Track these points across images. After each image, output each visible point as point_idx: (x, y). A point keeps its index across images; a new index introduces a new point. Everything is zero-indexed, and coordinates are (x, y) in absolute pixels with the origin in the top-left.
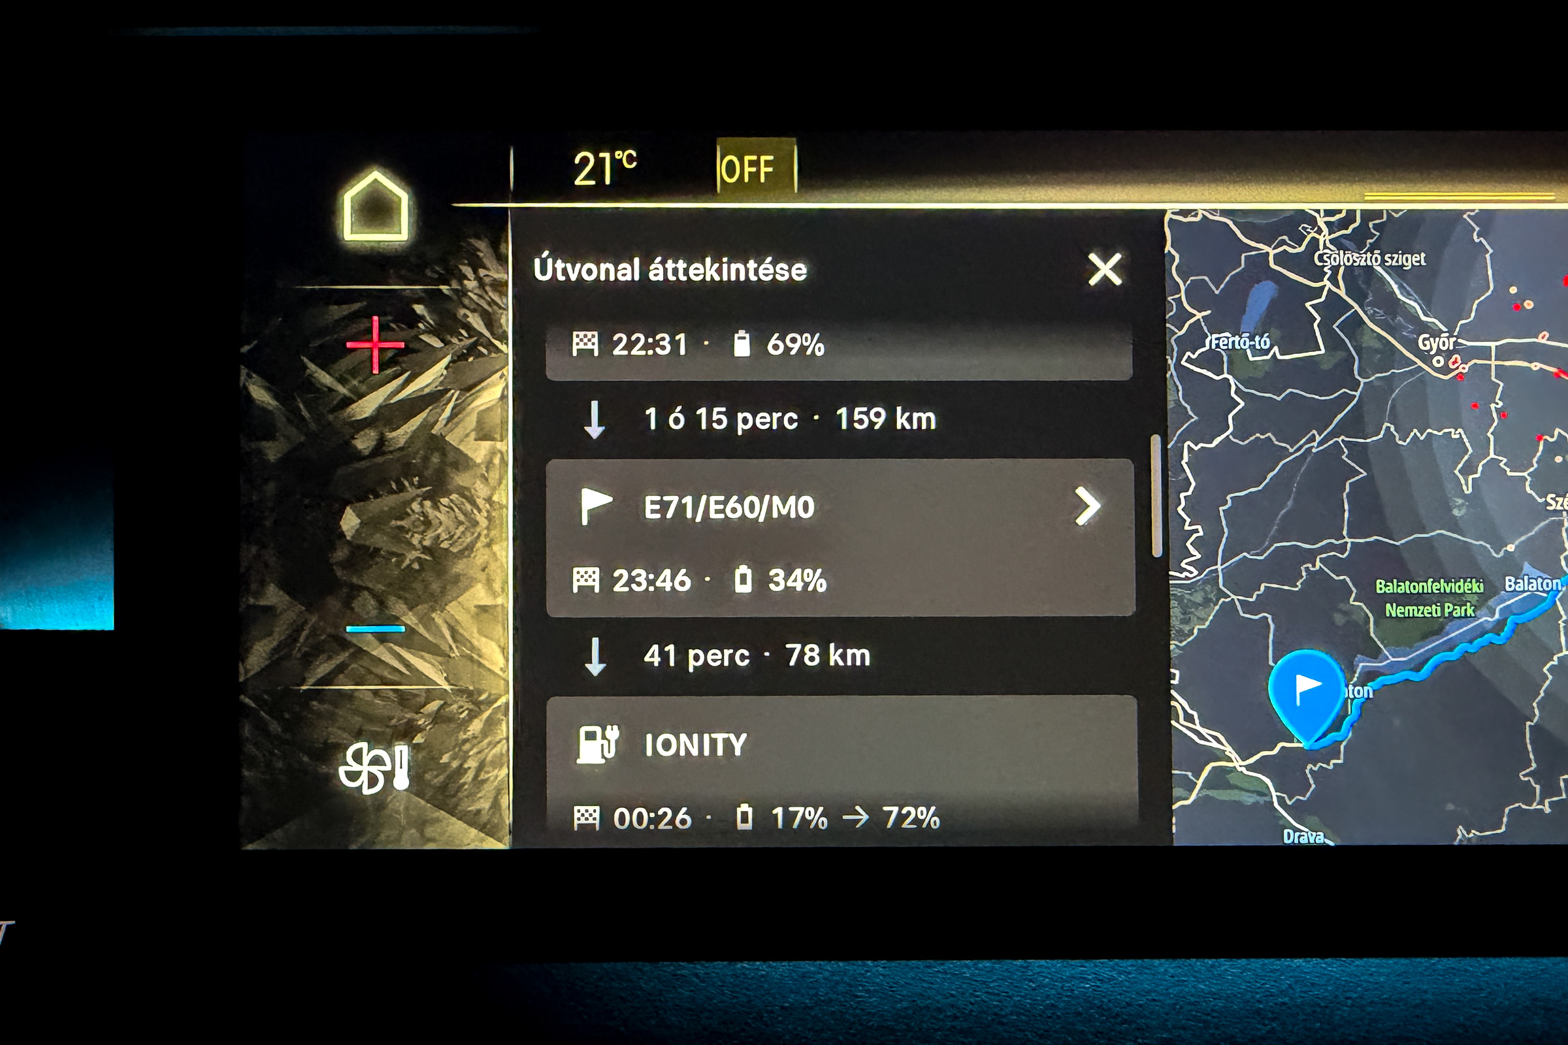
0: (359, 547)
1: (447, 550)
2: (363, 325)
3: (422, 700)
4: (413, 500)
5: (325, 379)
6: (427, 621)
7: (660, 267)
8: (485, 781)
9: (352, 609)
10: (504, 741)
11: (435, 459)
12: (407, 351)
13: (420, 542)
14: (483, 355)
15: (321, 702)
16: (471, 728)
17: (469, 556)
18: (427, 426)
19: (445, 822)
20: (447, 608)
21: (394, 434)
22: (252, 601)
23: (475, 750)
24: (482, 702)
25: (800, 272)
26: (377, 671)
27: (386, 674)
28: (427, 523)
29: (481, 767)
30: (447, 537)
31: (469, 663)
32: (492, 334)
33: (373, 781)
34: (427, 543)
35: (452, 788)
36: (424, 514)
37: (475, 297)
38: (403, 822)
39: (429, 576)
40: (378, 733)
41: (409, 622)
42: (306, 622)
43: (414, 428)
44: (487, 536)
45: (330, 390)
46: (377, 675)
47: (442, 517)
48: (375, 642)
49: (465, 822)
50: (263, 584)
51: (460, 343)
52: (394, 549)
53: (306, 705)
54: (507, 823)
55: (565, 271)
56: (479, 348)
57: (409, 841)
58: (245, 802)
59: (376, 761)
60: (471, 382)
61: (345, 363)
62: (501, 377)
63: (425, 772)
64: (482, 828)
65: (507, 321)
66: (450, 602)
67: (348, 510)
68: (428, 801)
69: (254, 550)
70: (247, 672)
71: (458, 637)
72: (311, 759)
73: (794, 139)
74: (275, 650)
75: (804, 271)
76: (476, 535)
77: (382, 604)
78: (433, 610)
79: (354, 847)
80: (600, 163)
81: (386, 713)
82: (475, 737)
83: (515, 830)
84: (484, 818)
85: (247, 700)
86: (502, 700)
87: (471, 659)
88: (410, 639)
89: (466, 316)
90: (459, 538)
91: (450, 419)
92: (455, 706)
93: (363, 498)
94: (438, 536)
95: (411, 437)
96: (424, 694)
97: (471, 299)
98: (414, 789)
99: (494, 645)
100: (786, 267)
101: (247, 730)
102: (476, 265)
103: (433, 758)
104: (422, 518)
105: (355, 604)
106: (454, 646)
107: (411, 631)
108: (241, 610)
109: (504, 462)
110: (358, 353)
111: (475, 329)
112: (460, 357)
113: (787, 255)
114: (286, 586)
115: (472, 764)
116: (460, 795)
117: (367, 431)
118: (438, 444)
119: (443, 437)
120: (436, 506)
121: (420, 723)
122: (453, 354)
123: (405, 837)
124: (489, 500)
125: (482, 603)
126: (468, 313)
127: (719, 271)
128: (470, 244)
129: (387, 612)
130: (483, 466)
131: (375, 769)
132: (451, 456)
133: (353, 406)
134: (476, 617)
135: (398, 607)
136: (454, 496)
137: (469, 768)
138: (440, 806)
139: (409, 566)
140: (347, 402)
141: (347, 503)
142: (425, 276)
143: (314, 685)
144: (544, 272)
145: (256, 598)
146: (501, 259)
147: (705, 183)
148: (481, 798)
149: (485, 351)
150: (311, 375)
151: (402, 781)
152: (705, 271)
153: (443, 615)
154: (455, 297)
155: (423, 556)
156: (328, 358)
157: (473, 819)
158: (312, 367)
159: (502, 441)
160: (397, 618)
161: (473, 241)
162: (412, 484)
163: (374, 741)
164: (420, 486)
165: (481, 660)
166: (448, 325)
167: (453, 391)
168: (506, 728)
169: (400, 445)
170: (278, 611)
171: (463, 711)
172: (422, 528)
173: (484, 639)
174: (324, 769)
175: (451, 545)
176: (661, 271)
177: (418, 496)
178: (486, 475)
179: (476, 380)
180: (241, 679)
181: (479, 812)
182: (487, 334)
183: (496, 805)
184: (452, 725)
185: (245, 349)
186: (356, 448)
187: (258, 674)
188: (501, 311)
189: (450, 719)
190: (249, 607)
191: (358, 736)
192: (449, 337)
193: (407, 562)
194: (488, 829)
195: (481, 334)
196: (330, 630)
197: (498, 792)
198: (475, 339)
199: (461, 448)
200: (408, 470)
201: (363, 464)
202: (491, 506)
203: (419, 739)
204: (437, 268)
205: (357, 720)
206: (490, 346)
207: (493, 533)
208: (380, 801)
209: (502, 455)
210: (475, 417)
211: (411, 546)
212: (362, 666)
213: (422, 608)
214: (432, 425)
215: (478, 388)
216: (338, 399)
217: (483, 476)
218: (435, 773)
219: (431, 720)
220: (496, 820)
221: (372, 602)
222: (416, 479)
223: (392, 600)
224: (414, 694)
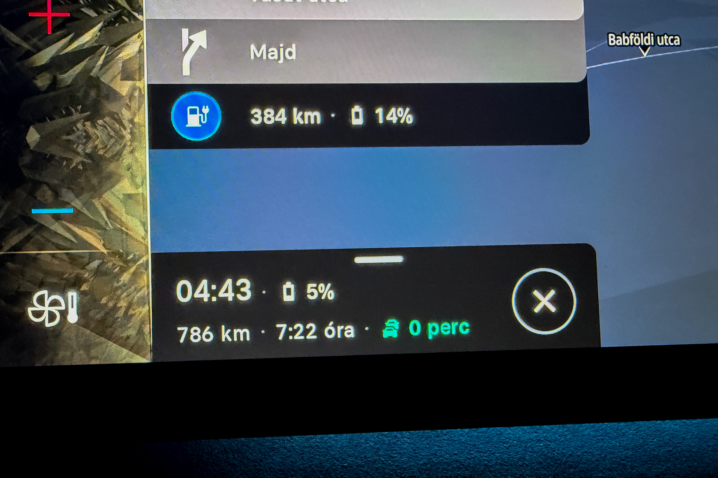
0: (39, 154)
1: (101, 156)
2: (40, 1)
3: (86, 260)
4: (78, 121)
5: (14, 38)
6: (88, 205)
8: (132, 316)
9: (35, 198)
10: (146, 288)
11: (93, 93)
12: (71, 19)
13: (84, 150)
14: (125, 22)
15: (14, 262)
16: (122, 279)
17: (118, 160)
18: (87, 71)
19: (104, 345)
20: (104, 196)
21: (64, 76)
24: (129, 261)
26: (54, 240)
27: (61, 243)
28: (88, 137)
29: (130, 306)
30: (103, 146)
31: (120, 234)
32: (131, 7)
33: (52, 317)
34: (88, 151)
35: (109, 321)
36: (85, 131)
38: (75, 345)
39: (89, 173)
40: (56, 284)
41: (77, 206)
42: (2, 207)
43: (78, 71)
44: (131, 145)
45: (17, 45)
46: (53, 243)
47: (98, 133)
48: (53, 220)
49: (119, 345)
51: (109, 14)
52: (65, 156)
53: (3, 266)
54: (149, 344)
56: (123, 17)
57: (79, 359)
59: (55, 303)
60: (117, 40)
61: (26, 28)
62: (139, 37)
63: (90, 310)
64: (130, 349)
66: (106, 191)
67: (32, 129)
68: (92, 331)
71: (112, 217)
76: (122, 144)
77: (57, 194)
78: (93, 197)
79: (39, 365)
81: (60, 270)
82: (125, 285)
83: (155, 349)
84: (132, 341)
86: (144, 259)
87: (122, 231)
88: (77, 218)
90: (111, 147)
91: (103, 65)
92: (110, 264)
93: (42, 120)
94: (96, 147)
95: (76, 78)
96: (88, 256)
98: (82, 322)
99: (139, 223)
103: (95, 301)
104: (84, 134)
105: (38, 194)
106: (109, 223)
107: (78, 213)
109: (141, 95)
110: (37, 20)
111: (119, 5)
112: (109, 24)
115: (123, 304)
116: (114, 326)
117: (43, 73)
118: (95, 83)
119: (98, 78)
120: (94, 126)
121: (86, 275)
122: (104, 22)
123: (76, 356)
124: (131, 121)
125: (129, 192)
129: (60, 199)
130: (127, 98)
131: (53, 309)
132: (104, 92)
133: (35, 56)
134: (124, 201)
135: (67, 195)
136: (107, 119)
137: (121, 307)
138: (101, 334)
139: (76, 167)
140: (29, 54)
141: (31, 125)
143: (7, 251)
148: (130, 327)
149: (126, 18)
150: (3, 36)
151: (73, 317)
153: (101, 200)
155: (85, 160)
156: (15, 24)
157: (124, 343)
158: (4, 29)
159: (140, 80)
160: (68, 203)
162: (77, 110)
163: (53, 289)
164: (82, 112)
165: (130, 233)
166: (100, 1)
167: (104, 47)
168: (147, 279)
169: (69, 83)
171: (116, 268)
172: (84, 140)
173: (129, 218)
174: (17, 310)
175: (105, 153)
177: (80, 119)
178: (129, 104)
179: (121, 38)
181: (128, 337)
182: (128, 8)
183: (140, 332)
184: (109, 278)
186: (35, 86)
189: (106, 273)
191: (41, 285)
192: (101, 10)
194: (136, 349)
195: (124, 8)
196: (19, 211)
197: (142, 323)
198: (119, 11)
199: (112, 85)
200: (73, 101)
201: (42, 97)
202: (132, 125)
203: (84, 287)
205: (40, 276)
206: (130, 15)
207: (135, 144)
208: (56, 332)
209: (140, 90)
210: (121, 65)
211: (78, 154)
212: (43, 237)
213: (85, 196)
214: (91, 71)
215: (122, 45)
216: (23, 52)
217: (127, 105)
218: (97, 310)
219: (93, 274)
220: (140, 342)
221: (49, 193)
222: (80, 107)
223: (64, 191)
224: (80, 256)
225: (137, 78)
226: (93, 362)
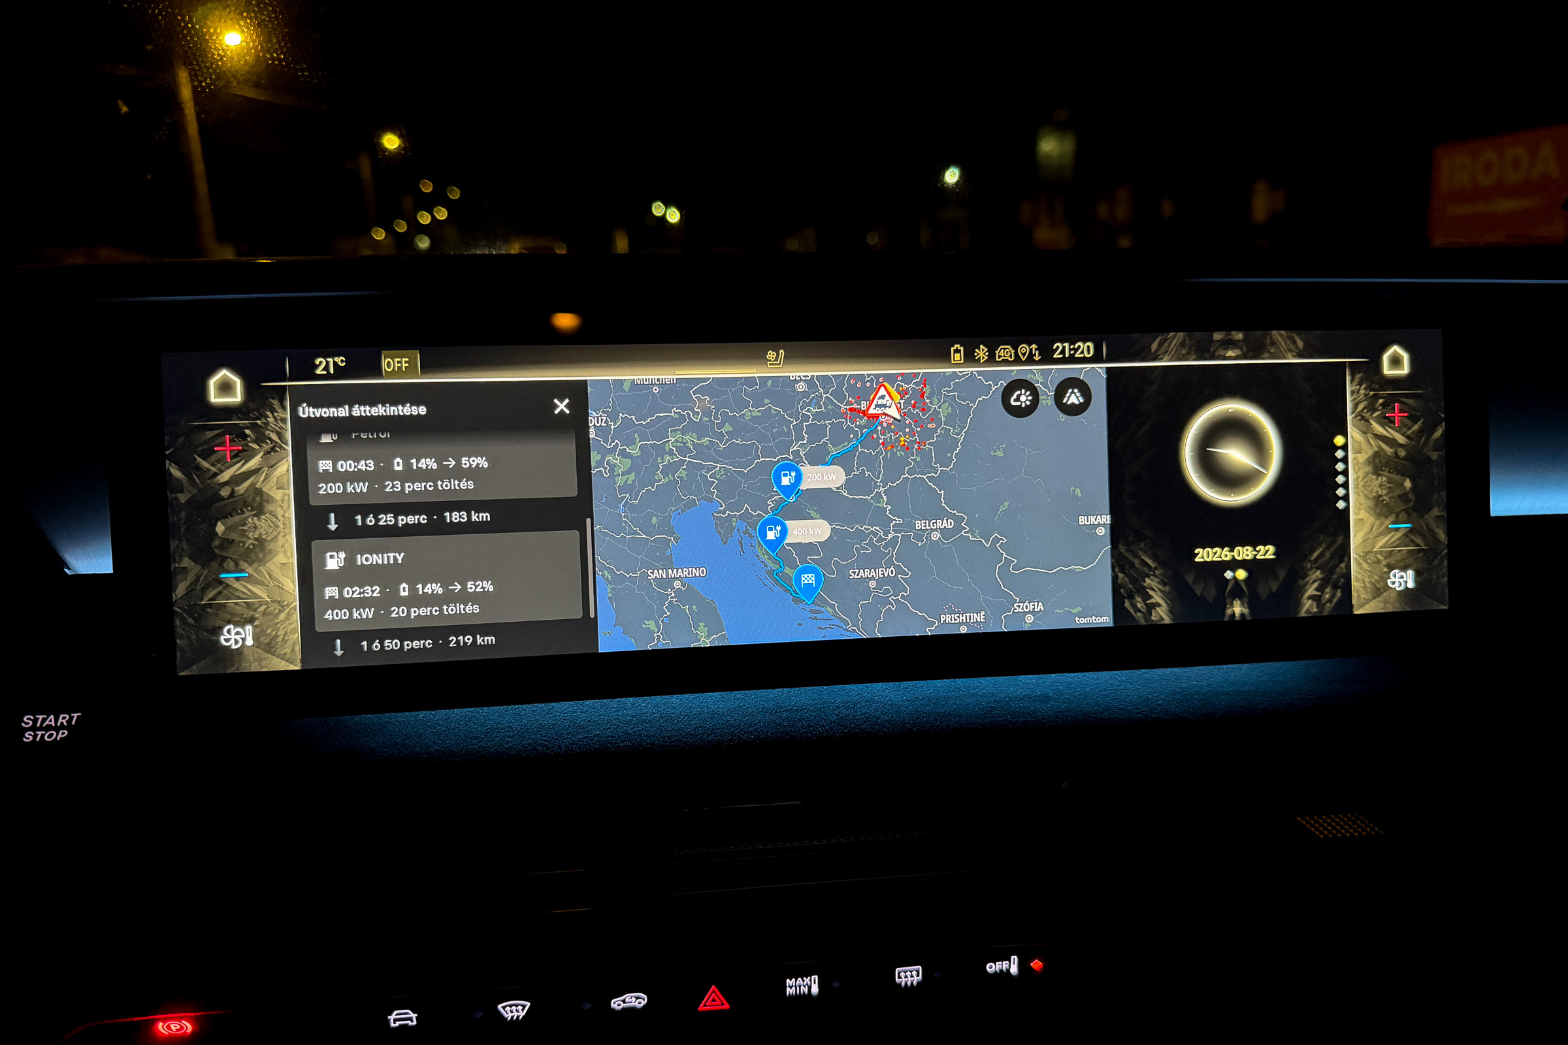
0: (225, 539)
1: (264, 539)
2: (221, 440)
3: (256, 606)
4: (248, 517)
5: (205, 464)
6: (257, 571)
7: (358, 409)
8: (287, 640)
9: (223, 567)
10: (296, 623)
11: (258, 499)
12: (243, 451)
13: (253, 536)
14: (277, 451)
15: (211, 608)
16: (280, 617)
17: (275, 541)
18: (253, 484)
19: (270, 659)
20: (267, 565)
21: (239, 488)
22: (177, 565)
23: (282, 627)
24: (284, 606)
25: (422, 410)
26: (236, 594)
27: (241, 595)
28: (256, 527)
29: (285, 635)
30: (266, 533)
31: (278, 589)
32: (282, 442)
33: (236, 642)
34: (256, 536)
35: (272, 645)
36: (254, 523)
37: (273, 426)
38: (252, 661)
39: (257, 550)
40: (239, 621)
41: (250, 572)
42: (202, 574)
43: (248, 485)
44: (283, 532)
45: (208, 469)
46: (236, 596)
47: (262, 525)
48: (234, 581)
49: (280, 659)
50: (181, 557)
51: (266, 447)
52: (241, 540)
53: (204, 610)
54: (299, 658)
55: (314, 413)
56: (277, 448)
57: (255, 668)
58: (179, 654)
59: (238, 633)
60: (273, 464)
61: (214, 458)
62: (287, 461)
63: (260, 637)
64: (287, 661)
65: (288, 435)
66: (268, 562)
67: (219, 523)
68: (262, 650)
69: (177, 542)
70: (176, 597)
71: (273, 578)
72: (207, 633)
73: (418, 351)
74: (188, 588)
75: (425, 409)
76: (278, 532)
77: (237, 564)
78: (260, 566)
79: (229, 672)
80: (327, 363)
81: (240, 612)
82: (282, 621)
83: (302, 661)
84: (287, 657)
85: (177, 609)
86: (294, 604)
87: (279, 587)
88: (250, 579)
89: (269, 434)
90: (271, 533)
91: (264, 480)
92: (272, 608)
93: (226, 517)
94: (261, 533)
95: (247, 488)
96: (258, 603)
97: (271, 427)
98: (256, 645)
99: (289, 581)
100: (416, 408)
101: (178, 622)
102: (273, 411)
103: (263, 631)
104: (253, 526)
105: (225, 565)
106: (270, 582)
107: (251, 576)
108: (172, 569)
109: (290, 499)
110: (220, 452)
111: (273, 440)
112: (268, 453)
113: (416, 403)
114: (192, 558)
115: (281, 633)
116: (276, 647)
117: (226, 487)
118: (259, 492)
119: (261, 488)
120: (259, 519)
121: (257, 615)
122: (264, 452)
123: (253, 666)
124: (283, 516)
125: (283, 562)
126: (270, 432)
127: (385, 411)
128: (271, 402)
129: (239, 567)
130: (281, 502)
131: (238, 637)
132: (265, 498)
133: (219, 476)
134: (281, 568)
135: (244, 565)
136: (267, 515)
137: (280, 635)
138: (268, 652)
139: (248, 547)
140: (216, 475)
141: (219, 519)
142: (250, 417)
143: (208, 601)
144: (304, 413)
145: (179, 564)
146: (284, 408)
147: (377, 372)
148: (286, 648)
149: (279, 450)
150: (199, 463)
151: (250, 642)
152: (379, 411)
153: (265, 568)
154: (264, 426)
155: (254, 542)
156: (206, 455)
157: (282, 657)
158: (199, 459)
159: (288, 489)
160: (244, 570)
161: (271, 400)
162: (248, 510)
163: (236, 624)
164: (251, 511)
165: (284, 588)
166: (261, 439)
167: (265, 468)
168: (297, 616)
169: (242, 493)
170: (189, 568)
171: (277, 610)
172: (253, 530)
173: (283, 578)
174: (214, 638)
175: (267, 537)
176: (358, 412)
177: (250, 516)
179: (275, 462)
180: (174, 600)
181: (285, 654)
182: (280, 443)
183: (293, 650)
184: (272, 617)
185: (167, 452)
186: (221, 495)
187: (182, 597)
188: (285, 431)
189: (270, 614)
190: (175, 568)
191: (229, 622)
192: (261, 444)
193: (247, 545)
194: (290, 661)
195: (277, 443)
196: (214, 576)
197: (294, 644)
198: (274, 444)
199: (269, 493)
200: (246, 504)
201: (226, 502)
202: (284, 519)
203: (256, 623)
204: (255, 413)
205: (228, 617)
206: (281, 447)
207: (286, 531)
208: (239, 652)
209: (289, 495)
210: (275, 479)
211: (249, 538)
212: (229, 592)
213: (255, 565)
214: (256, 484)
215: (276, 466)
216: (212, 473)
217: (281, 505)
218: (265, 638)
219: (261, 614)
220: (293, 657)
221: (232, 563)
222: (250, 508)
223: (241, 562)
224: (253, 603)
225: (286, 487)
226: (264, 670)
